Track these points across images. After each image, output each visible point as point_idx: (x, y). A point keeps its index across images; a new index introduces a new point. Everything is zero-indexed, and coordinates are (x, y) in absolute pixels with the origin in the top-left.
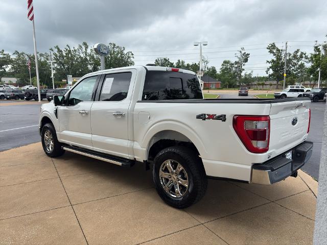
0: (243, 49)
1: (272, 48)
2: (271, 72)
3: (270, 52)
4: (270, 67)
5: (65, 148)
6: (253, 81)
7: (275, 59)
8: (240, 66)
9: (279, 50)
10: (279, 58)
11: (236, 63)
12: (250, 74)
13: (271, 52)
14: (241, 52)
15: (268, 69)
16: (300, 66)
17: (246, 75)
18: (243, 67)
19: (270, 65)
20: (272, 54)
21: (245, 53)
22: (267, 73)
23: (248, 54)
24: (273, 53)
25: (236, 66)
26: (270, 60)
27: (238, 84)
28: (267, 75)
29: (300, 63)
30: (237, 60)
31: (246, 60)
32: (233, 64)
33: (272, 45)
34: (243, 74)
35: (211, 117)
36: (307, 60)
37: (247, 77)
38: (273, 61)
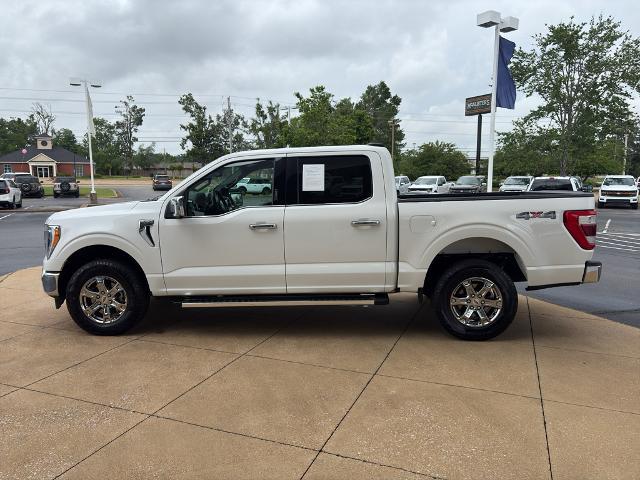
0: (130, 98)
1: (188, 102)
2: (190, 145)
3: (184, 109)
4: (188, 138)
5: (185, 305)
6: (158, 163)
7: (195, 123)
8: (127, 132)
9: (200, 108)
10: (201, 122)
11: (119, 125)
12: (149, 149)
13: (187, 109)
14: (126, 104)
15: (185, 141)
16: (236, 138)
17: (142, 150)
18: (134, 135)
19: (187, 133)
20: (189, 114)
21: (135, 107)
22: (183, 148)
23: (142, 110)
24: (191, 112)
25: (120, 131)
26: (186, 124)
27: (126, 168)
28: (184, 152)
29: (235, 133)
30: (121, 119)
31: (139, 122)
32: (112, 127)
33: (187, 98)
34: (135, 147)
35: (537, 214)
36: (247, 129)
37: (144, 153)
38: (191, 125)
